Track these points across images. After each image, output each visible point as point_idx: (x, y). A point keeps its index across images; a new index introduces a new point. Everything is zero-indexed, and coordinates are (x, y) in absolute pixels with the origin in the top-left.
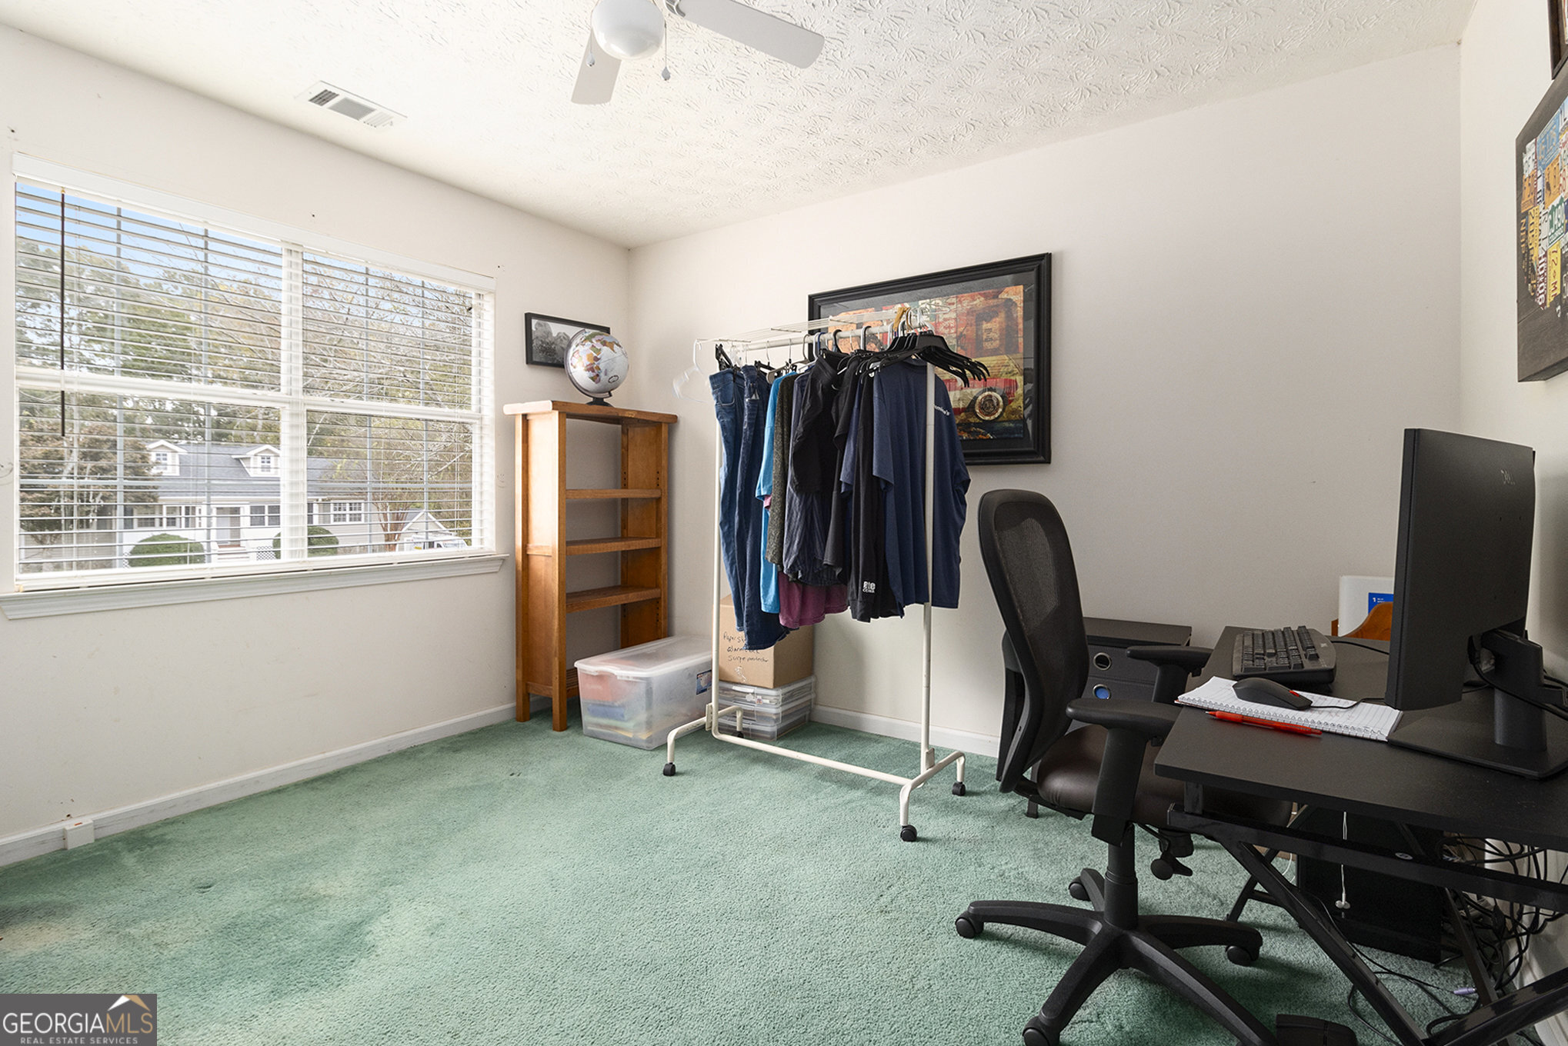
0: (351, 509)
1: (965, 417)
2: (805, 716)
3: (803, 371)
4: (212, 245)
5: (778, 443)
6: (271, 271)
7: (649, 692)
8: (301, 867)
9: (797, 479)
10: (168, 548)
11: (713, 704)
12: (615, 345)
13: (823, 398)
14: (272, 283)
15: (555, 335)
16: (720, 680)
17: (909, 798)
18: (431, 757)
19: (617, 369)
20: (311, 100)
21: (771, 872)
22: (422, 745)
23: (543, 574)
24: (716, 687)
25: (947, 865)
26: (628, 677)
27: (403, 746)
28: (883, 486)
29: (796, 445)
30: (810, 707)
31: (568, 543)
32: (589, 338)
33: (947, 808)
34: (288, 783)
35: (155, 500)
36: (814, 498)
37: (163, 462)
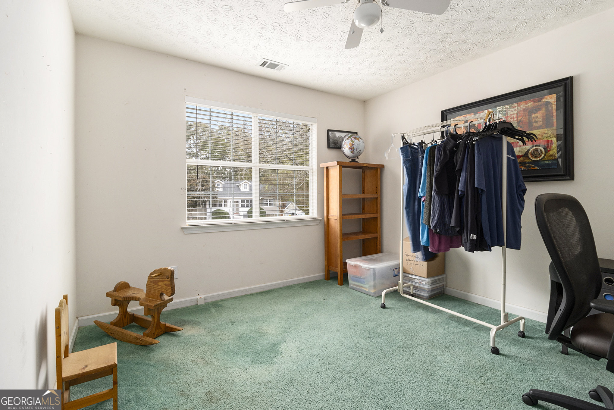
0: (269, 201)
1: (522, 159)
2: (441, 291)
3: (439, 143)
4: (234, 117)
5: (428, 174)
6: (248, 123)
7: (374, 274)
8: (259, 321)
9: (437, 189)
10: (220, 214)
11: (401, 281)
12: (360, 139)
13: (449, 154)
14: (248, 127)
15: (337, 137)
16: (403, 272)
17: (495, 334)
18: (297, 289)
19: (361, 148)
20: (260, 66)
21: (428, 356)
22: (294, 285)
23: (334, 226)
24: (402, 275)
25: (516, 369)
26: (366, 267)
27: (289, 284)
28: (480, 192)
29: (436, 175)
30: (443, 287)
31: (343, 215)
32: (350, 137)
33: (514, 342)
34: (255, 292)
35: (216, 198)
36: (445, 197)
37: (219, 186)
